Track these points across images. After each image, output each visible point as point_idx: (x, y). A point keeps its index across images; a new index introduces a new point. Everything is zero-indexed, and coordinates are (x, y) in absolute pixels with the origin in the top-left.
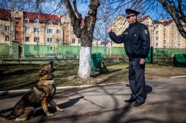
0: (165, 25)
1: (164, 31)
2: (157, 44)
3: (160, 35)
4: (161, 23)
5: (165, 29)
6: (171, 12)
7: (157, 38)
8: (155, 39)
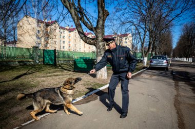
0: (70, 32)
1: (69, 37)
2: (63, 47)
3: (66, 39)
4: (67, 29)
5: (70, 35)
6: (69, 8)
7: (64, 42)
8: (62, 42)
